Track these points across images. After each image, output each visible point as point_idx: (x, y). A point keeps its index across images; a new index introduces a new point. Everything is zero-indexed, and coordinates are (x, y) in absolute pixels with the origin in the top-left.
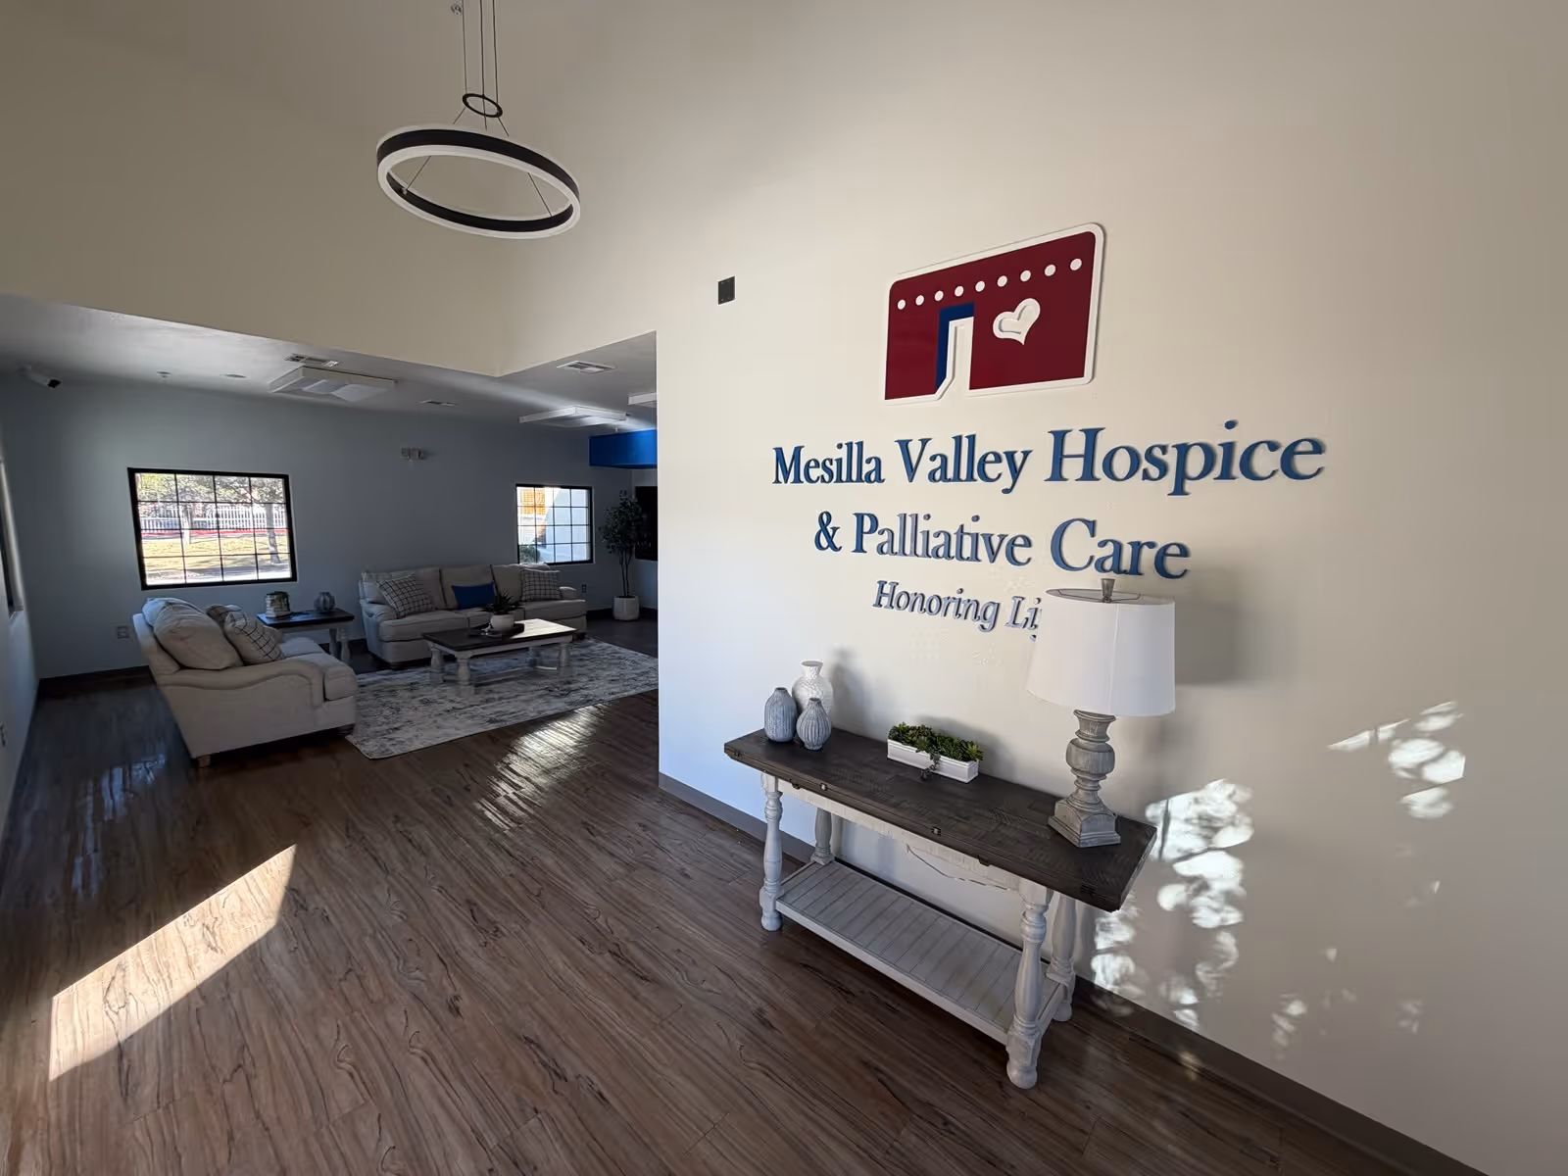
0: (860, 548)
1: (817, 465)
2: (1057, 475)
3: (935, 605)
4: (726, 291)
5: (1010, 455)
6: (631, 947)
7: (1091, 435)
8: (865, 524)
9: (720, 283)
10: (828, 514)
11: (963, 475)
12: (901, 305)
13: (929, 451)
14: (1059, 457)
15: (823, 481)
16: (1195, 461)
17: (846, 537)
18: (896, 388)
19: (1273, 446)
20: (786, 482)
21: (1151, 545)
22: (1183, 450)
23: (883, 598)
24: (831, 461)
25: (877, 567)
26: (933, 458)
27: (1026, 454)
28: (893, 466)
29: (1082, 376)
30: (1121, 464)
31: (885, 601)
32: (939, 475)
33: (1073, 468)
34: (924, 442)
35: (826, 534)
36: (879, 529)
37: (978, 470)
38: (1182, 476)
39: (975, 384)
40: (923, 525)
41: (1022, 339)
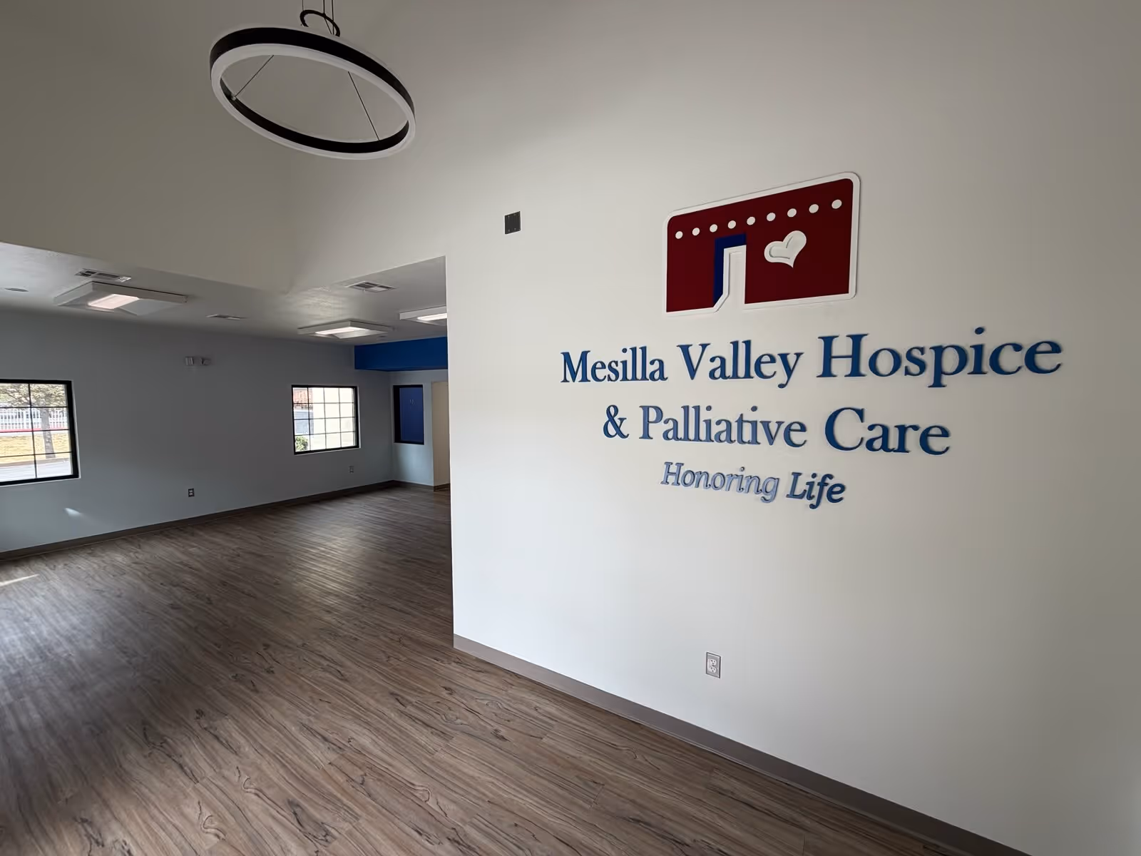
0: (646, 435)
1: (603, 366)
2: (827, 372)
3: (718, 481)
4: (513, 223)
5: (784, 357)
6: (468, 829)
7: (857, 340)
8: (651, 414)
9: (506, 217)
10: (615, 407)
11: (741, 372)
12: (679, 235)
13: (709, 353)
14: (828, 357)
15: (610, 379)
16: (950, 361)
17: (633, 425)
18: (677, 301)
19: (1017, 347)
20: (574, 380)
21: (915, 428)
22: (939, 351)
23: (670, 477)
24: (616, 363)
25: (663, 450)
26: (713, 360)
27: (798, 355)
28: (675, 365)
29: (848, 292)
30: (885, 363)
31: (672, 479)
32: (719, 373)
33: (841, 367)
34: (704, 346)
35: (613, 423)
36: (664, 419)
37: (756, 369)
38: (939, 372)
39: (750, 298)
40: (704, 415)
41: (791, 263)
